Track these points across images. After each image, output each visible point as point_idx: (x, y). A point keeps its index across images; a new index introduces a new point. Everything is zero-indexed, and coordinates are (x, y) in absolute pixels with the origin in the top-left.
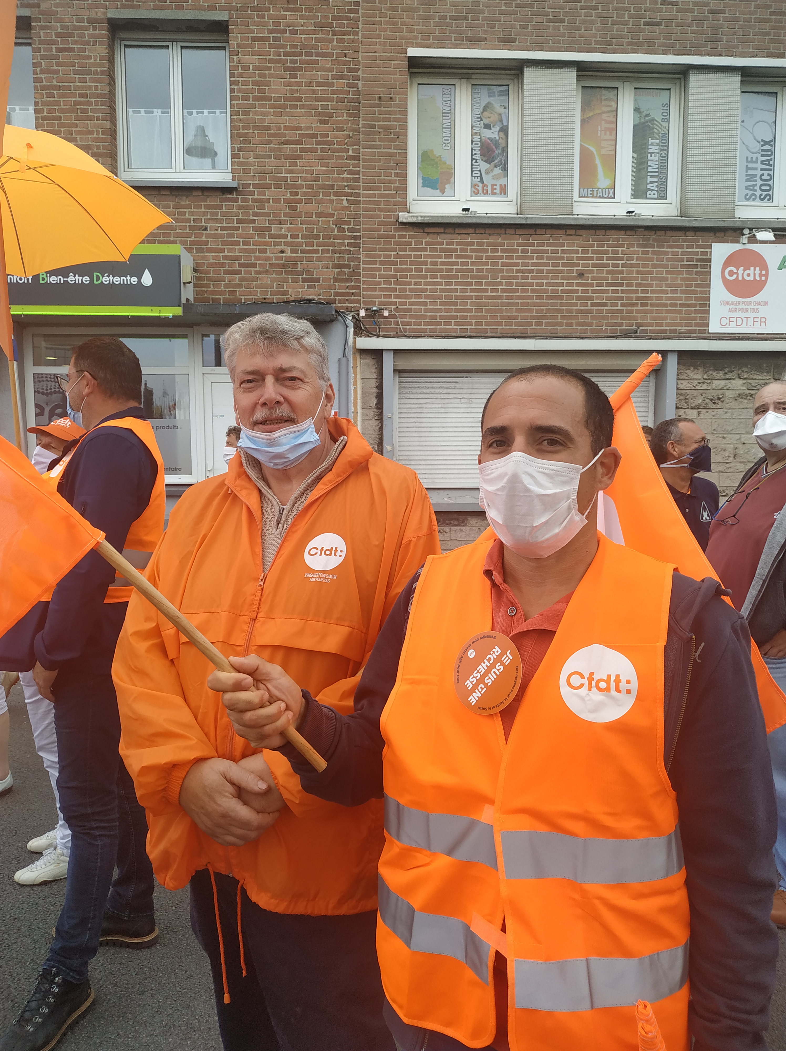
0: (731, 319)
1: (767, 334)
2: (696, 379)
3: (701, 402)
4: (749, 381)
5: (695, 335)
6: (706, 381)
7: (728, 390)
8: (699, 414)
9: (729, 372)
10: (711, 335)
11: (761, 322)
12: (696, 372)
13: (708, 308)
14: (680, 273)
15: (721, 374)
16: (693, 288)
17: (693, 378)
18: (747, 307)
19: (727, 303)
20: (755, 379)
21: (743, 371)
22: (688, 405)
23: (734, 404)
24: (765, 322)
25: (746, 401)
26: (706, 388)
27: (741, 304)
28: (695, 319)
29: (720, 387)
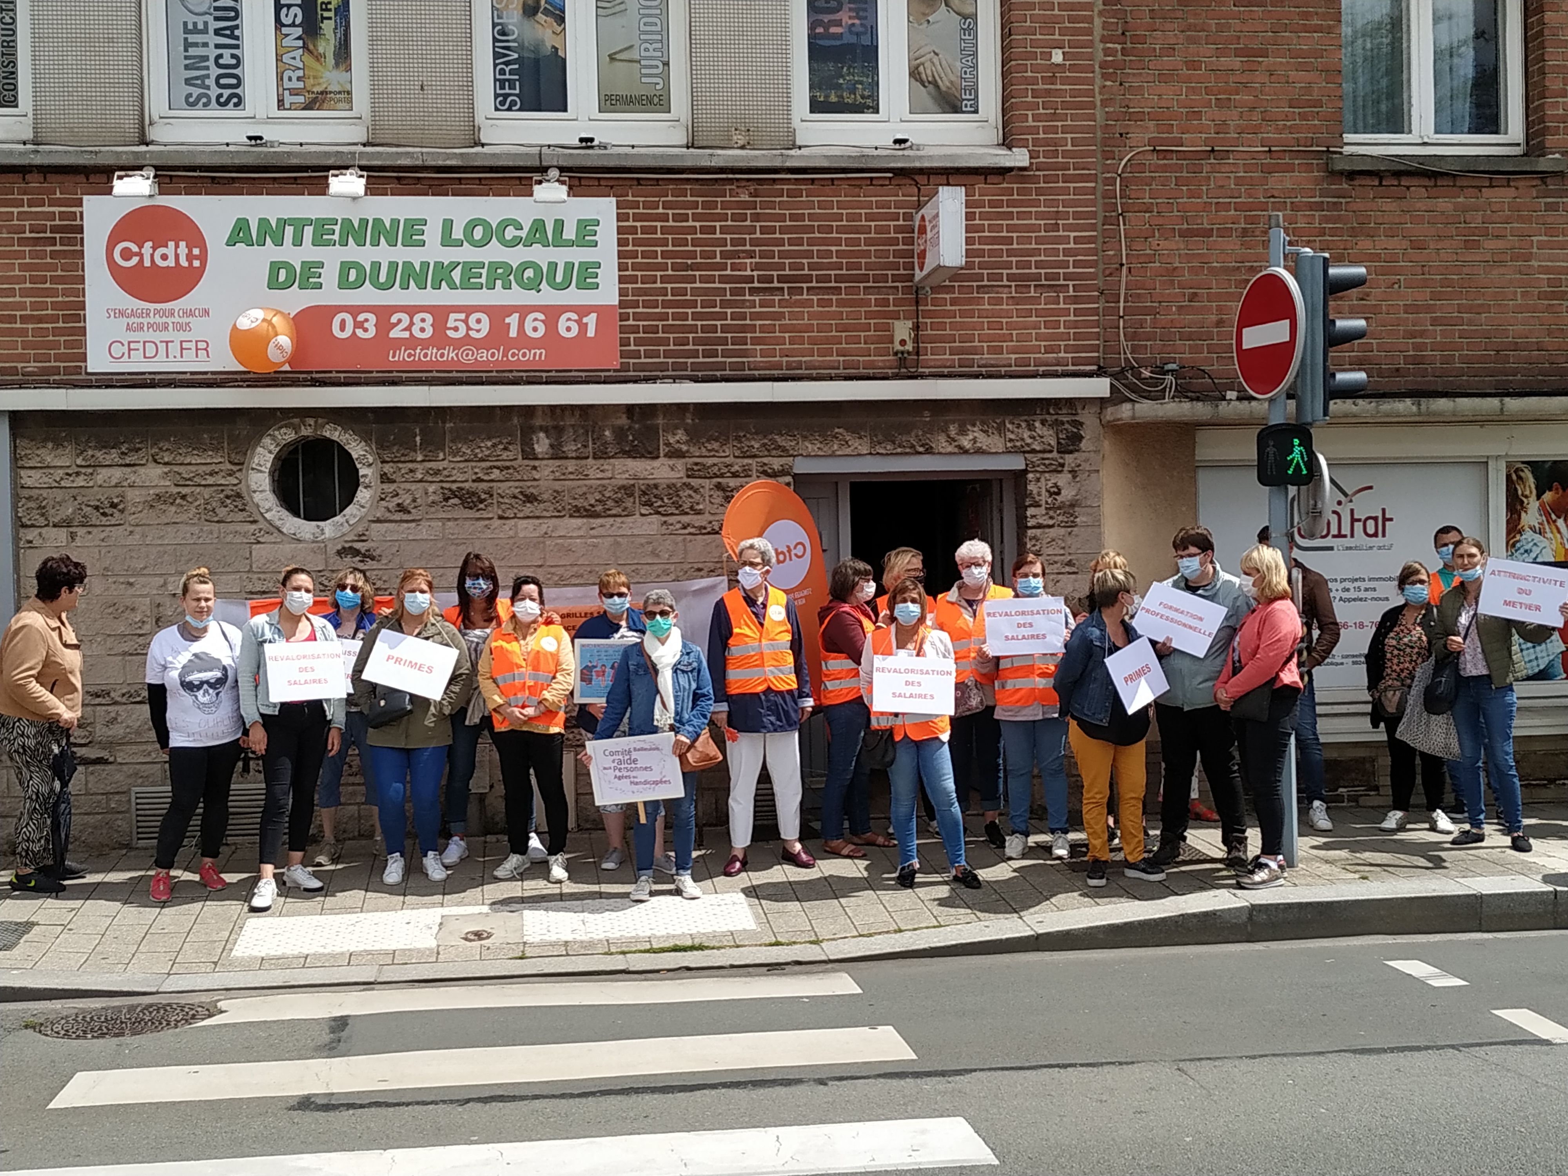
0: (132, 346)
1: (213, 373)
2: (61, 467)
3: (74, 512)
4: (176, 468)
5: (56, 377)
6: (83, 470)
7: (130, 486)
8: (73, 536)
9: (130, 450)
10: (93, 378)
11: (197, 349)
12: (60, 451)
13: (82, 324)
14: (20, 255)
15: (114, 455)
16: (48, 285)
17: (52, 464)
18: (164, 319)
19: (122, 313)
20: (190, 464)
21: (161, 449)
22: (46, 519)
23: (146, 516)
24: (205, 349)
25: (173, 509)
26: (82, 484)
27: (152, 314)
28: (55, 345)
29: (114, 482)
